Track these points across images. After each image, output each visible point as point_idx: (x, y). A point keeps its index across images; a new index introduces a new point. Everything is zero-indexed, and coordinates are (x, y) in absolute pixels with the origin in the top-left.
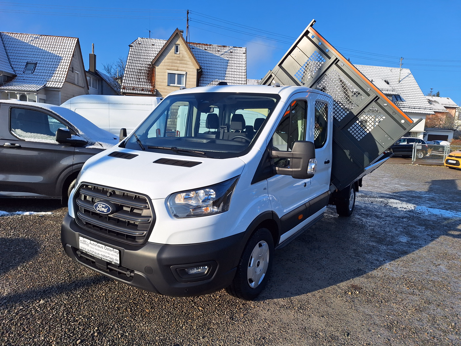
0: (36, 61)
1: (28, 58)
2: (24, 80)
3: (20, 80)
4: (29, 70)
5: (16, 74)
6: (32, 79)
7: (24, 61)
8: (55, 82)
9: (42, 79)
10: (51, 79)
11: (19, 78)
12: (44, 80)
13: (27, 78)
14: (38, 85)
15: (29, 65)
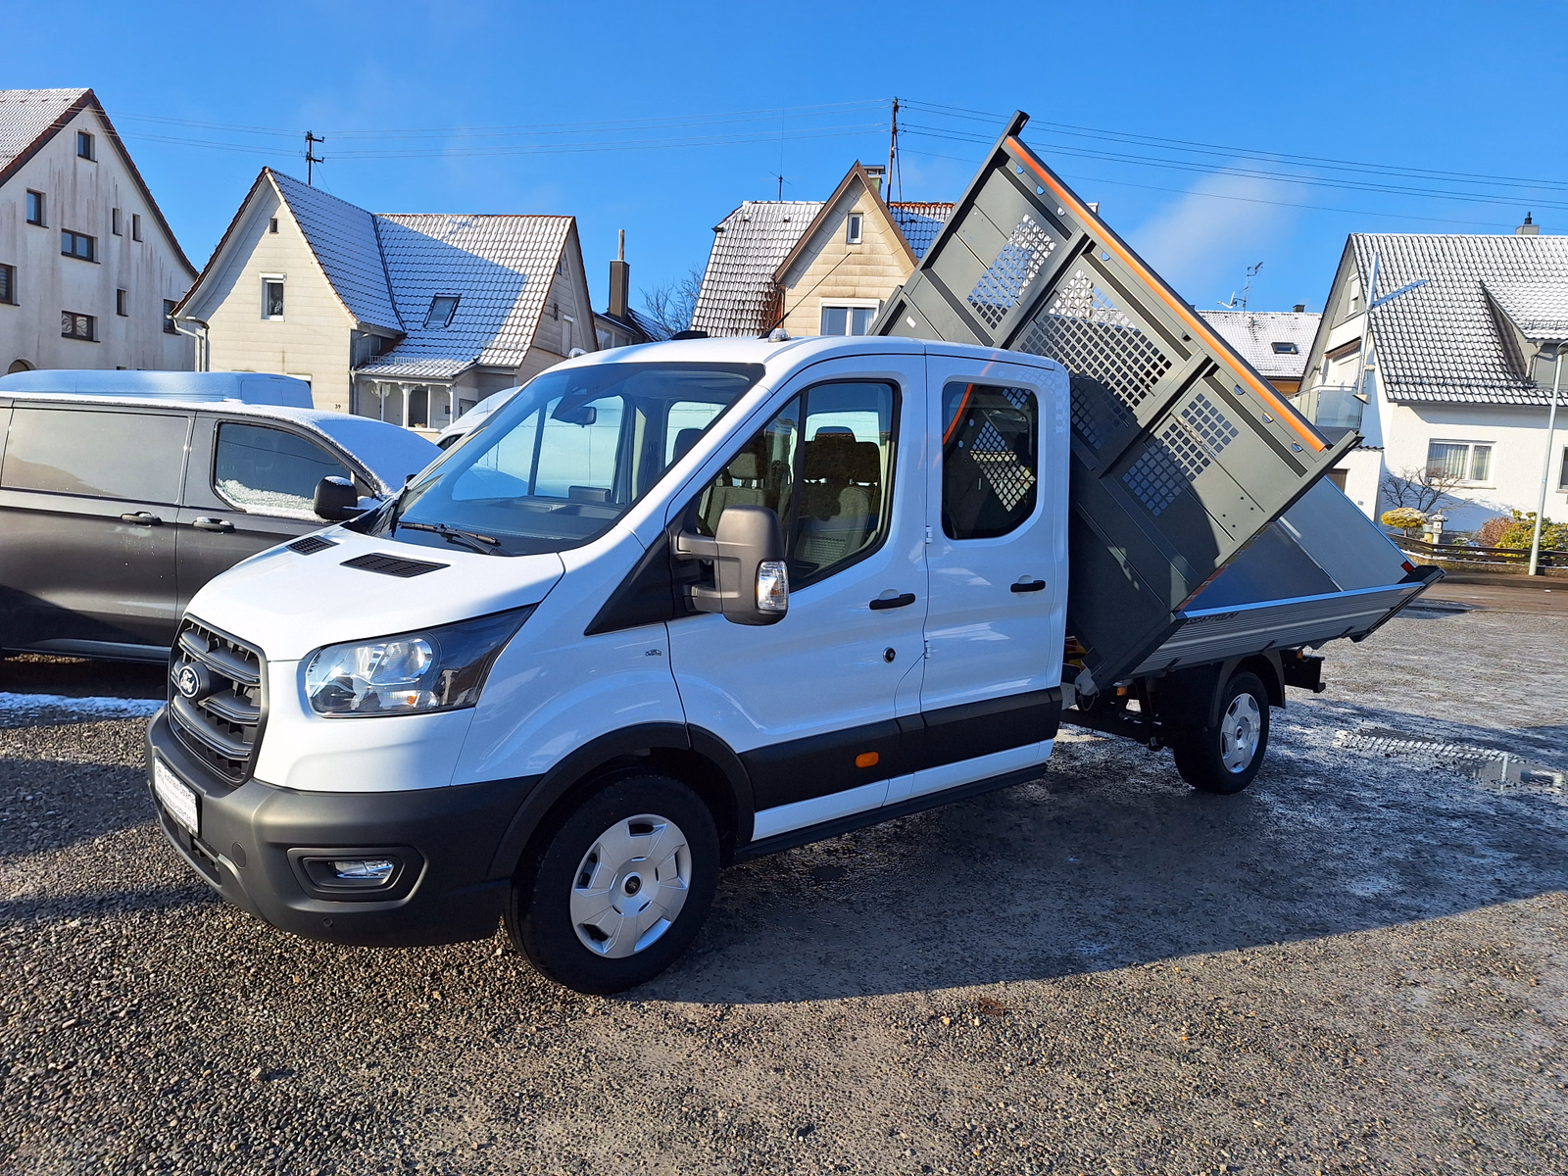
0: (459, 292)
1: (437, 285)
2: (424, 346)
3: (414, 349)
4: (439, 317)
5: (406, 331)
6: (444, 343)
7: (428, 293)
8: (502, 350)
9: (469, 344)
10: (493, 341)
11: (412, 342)
12: (476, 344)
13: (432, 342)
14: (459, 360)
15: (440, 303)
